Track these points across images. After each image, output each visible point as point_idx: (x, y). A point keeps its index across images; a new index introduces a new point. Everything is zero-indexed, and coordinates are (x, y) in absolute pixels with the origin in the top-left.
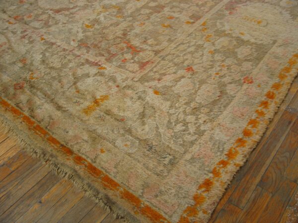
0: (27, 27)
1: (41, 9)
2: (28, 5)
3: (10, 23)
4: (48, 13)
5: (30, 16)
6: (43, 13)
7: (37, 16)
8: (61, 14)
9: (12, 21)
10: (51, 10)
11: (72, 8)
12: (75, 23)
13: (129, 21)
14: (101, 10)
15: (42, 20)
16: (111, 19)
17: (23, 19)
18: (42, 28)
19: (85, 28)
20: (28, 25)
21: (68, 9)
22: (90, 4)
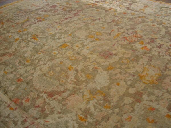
0: (26, 115)
1: (37, 90)
2: (25, 85)
3: (11, 109)
4: (42, 96)
5: (28, 100)
6: (39, 97)
7: (34, 100)
8: (54, 99)
9: (13, 105)
10: (45, 93)
11: (63, 92)
12: (68, 113)
13: (118, 114)
14: (89, 96)
15: (38, 106)
16: (101, 110)
17: (22, 104)
18: (40, 118)
19: (80, 121)
20: (27, 112)
21: (60, 93)
22: (77, 87)
